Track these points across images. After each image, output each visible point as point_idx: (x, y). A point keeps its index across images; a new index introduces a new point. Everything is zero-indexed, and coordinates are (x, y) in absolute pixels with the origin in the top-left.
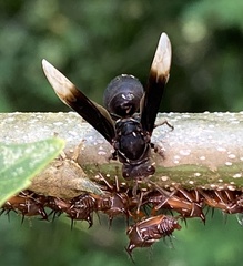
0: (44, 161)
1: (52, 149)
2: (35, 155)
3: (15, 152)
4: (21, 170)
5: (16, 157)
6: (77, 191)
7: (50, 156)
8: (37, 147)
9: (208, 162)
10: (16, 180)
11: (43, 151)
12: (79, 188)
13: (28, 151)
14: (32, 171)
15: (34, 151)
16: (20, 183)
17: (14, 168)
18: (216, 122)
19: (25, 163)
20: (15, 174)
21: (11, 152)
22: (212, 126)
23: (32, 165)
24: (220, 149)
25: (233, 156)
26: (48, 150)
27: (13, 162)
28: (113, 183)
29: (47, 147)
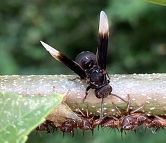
0: (52, 107)
1: (56, 100)
2: (47, 104)
3: (36, 102)
4: (39, 112)
5: (37, 105)
6: (67, 118)
7: (55, 104)
8: (48, 99)
9: (137, 101)
10: (37, 118)
11: (51, 101)
12: (67, 117)
13: (43, 101)
14: (45, 113)
15: (46, 101)
16: (39, 120)
17: (35, 111)
18: (140, 80)
19: (41, 108)
20: (36, 114)
21: (33, 102)
22: (138, 82)
23: (45, 109)
24: (143, 95)
25: (150, 98)
26: (54, 101)
27: (34, 108)
28: (85, 113)
29: (53, 99)
